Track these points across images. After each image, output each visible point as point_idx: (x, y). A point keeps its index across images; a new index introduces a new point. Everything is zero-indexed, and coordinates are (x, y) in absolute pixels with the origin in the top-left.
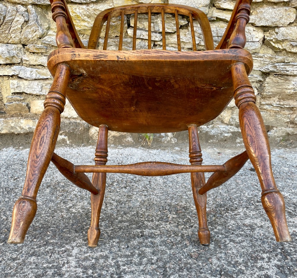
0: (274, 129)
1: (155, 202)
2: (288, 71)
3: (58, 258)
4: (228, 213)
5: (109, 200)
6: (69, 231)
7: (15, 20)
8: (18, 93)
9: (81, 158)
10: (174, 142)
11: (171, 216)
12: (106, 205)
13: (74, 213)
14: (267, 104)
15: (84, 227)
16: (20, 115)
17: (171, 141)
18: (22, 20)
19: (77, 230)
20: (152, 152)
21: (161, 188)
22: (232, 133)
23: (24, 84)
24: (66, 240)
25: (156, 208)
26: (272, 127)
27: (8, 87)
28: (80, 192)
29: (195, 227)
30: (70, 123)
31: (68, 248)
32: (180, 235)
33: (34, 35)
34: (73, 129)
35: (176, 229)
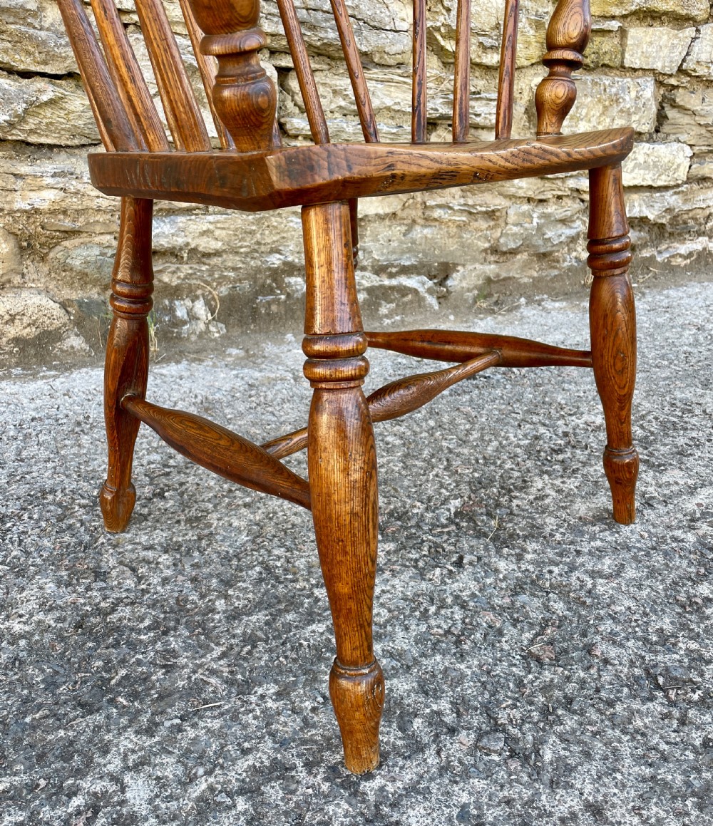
0: (458, 271)
2: (479, 115)
10: (217, 335)
14: (440, 206)
17: (208, 331)
26: (456, 265)
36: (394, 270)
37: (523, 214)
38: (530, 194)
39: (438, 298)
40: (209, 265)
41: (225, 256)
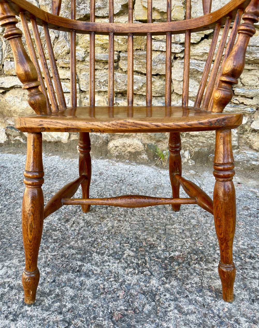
1: (123, 231)
4: (200, 264)
10: (191, 164)
11: (128, 252)
17: (188, 162)
20: (162, 172)
29: (145, 275)
32: (120, 280)
35: (121, 272)
40: (193, 139)
41: (199, 137)
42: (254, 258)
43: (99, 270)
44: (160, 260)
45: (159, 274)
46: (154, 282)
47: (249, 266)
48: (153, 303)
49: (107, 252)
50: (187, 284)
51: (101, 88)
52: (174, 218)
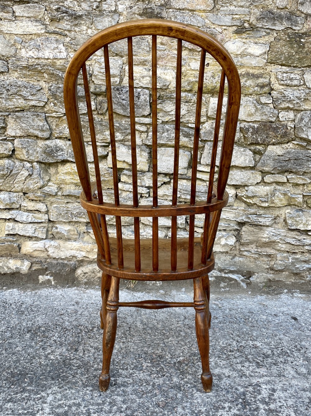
0: (255, 275)
2: (261, 222)
3: (34, 405)
5: (88, 347)
6: (46, 378)
7: (20, 173)
8: (11, 235)
9: (64, 300)
10: (159, 285)
11: (145, 365)
12: (84, 351)
13: (52, 360)
14: (246, 251)
15: (60, 375)
16: (10, 256)
17: (156, 283)
18: (26, 174)
19: (53, 377)
20: (136, 295)
21: (140, 335)
22: (215, 277)
23: (18, 226)
24: (42, 387)
25: (132, 356)
26: (254, 273)
27: (3, 229)
28: (60, 338)
29: (167, 376)
30: (57, 264)
31: (44, 395)
32: (151, 384)
33: (35, 186)
34: (60, 270)
35: (148, 378)
36: (227, 271)
37: (284, 257)
38: (287, 250)
39: (247, 284)
42: (233, 351)
43: (131, 381)
44: (172, 365)
45: (176, 374)
46: (175, 379)
47: (232, 357)
48: (181, 392)
49: (129, 368)
50: (198, 376)
51: (73, 219)
52: (166, 333)
